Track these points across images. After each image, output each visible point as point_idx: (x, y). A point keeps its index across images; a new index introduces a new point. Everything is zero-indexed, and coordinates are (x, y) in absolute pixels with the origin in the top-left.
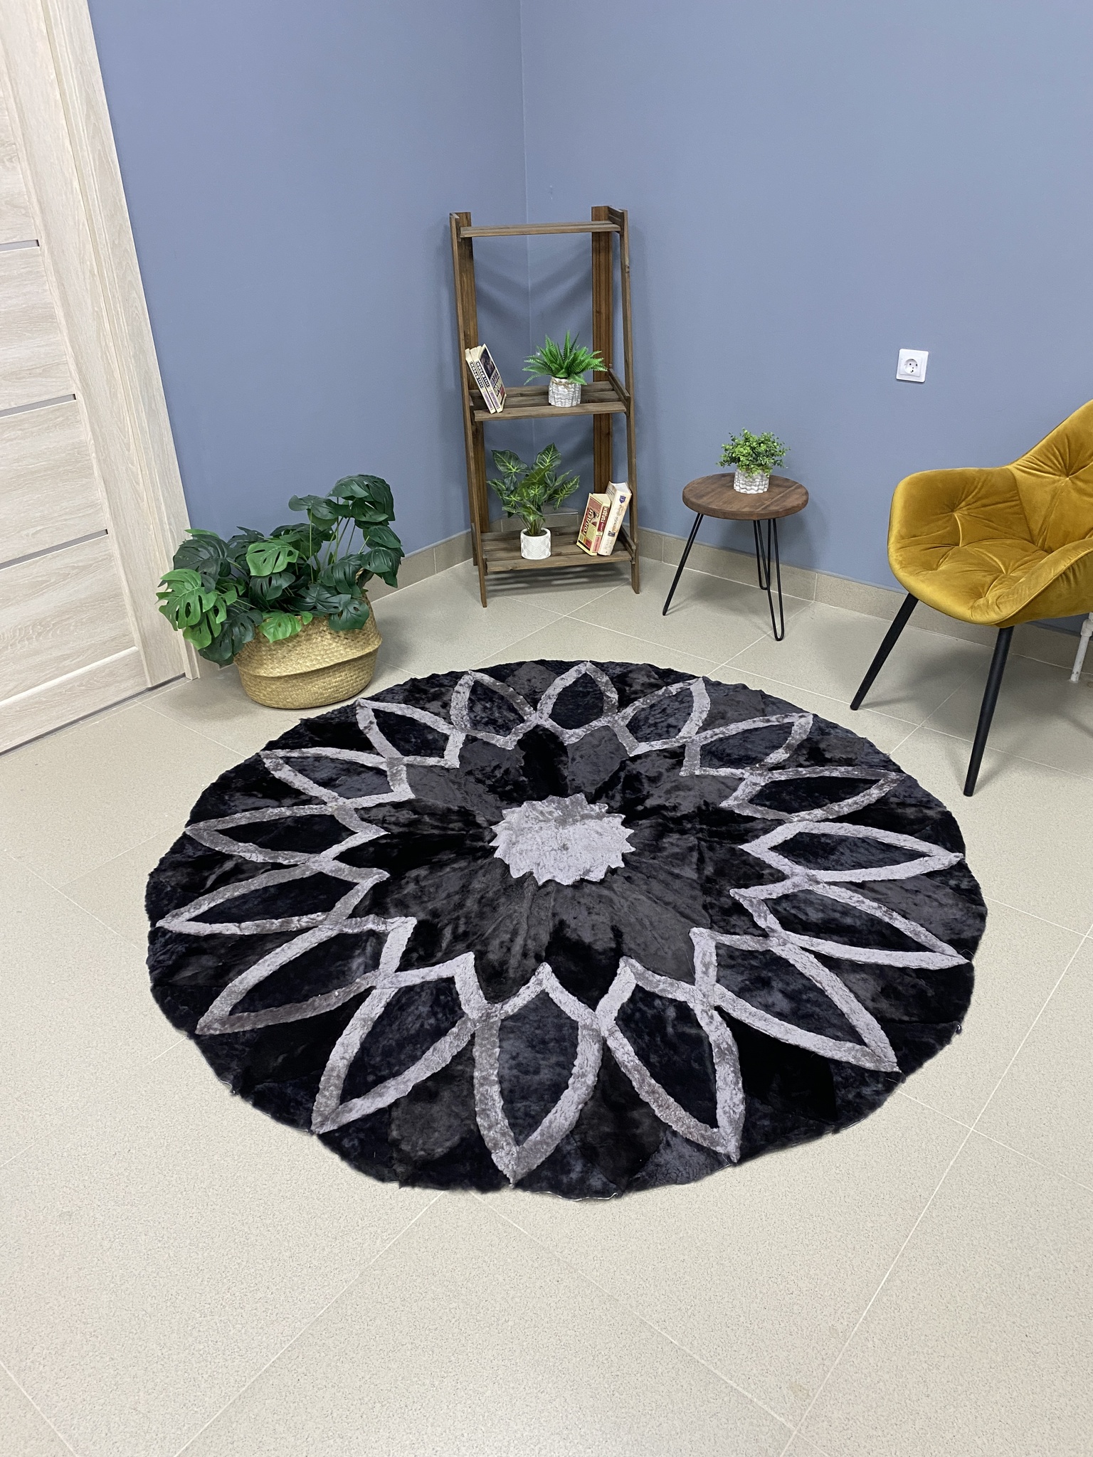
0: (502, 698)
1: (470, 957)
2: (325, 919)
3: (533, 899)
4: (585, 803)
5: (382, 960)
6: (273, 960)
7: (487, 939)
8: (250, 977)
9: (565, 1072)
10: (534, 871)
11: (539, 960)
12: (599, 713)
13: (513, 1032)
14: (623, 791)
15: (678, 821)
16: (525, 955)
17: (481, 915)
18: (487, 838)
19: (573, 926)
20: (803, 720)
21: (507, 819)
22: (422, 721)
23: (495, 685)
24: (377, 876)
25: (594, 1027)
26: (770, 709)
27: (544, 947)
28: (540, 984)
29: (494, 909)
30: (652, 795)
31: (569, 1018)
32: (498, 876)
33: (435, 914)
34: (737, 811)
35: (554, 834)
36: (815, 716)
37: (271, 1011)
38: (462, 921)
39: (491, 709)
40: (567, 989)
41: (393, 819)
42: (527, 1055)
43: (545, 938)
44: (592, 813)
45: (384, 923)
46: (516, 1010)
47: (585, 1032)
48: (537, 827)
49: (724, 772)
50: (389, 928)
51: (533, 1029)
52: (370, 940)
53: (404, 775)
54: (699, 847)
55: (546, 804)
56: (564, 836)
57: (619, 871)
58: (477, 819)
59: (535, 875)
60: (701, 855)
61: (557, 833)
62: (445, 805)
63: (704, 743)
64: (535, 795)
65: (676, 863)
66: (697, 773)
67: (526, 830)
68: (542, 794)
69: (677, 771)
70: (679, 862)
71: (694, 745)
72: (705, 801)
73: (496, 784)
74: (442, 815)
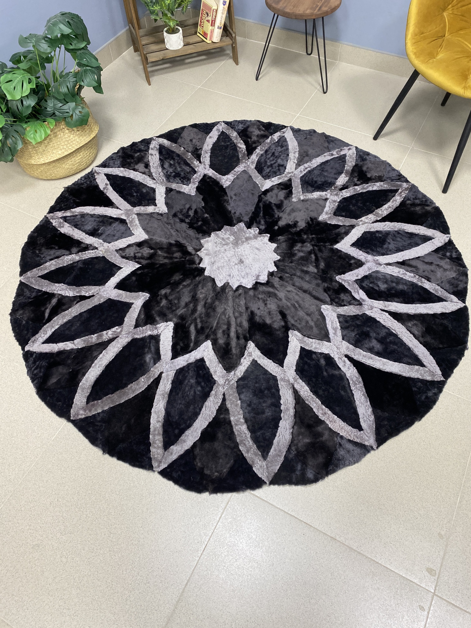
0: (178, 155)
1: (208, 344)
2: (121, 331)
3: (233, 300)
4: (245, 228)
5: (161, 352)
6: (100, 363)
7: (215, 330)
8: (90, 376)
9: (278, 409)
10: (229, 281)
11: (247, 340)
12: (237, 162)
13: (244, 388)
14: (264, 217)
15: (299, 233)
16: (238, 338)
17: (208, 315)
18: (197, 262)
19: (258, 314)
20: (351, 152)
21: (206, 246)
22: (137, 180)
23: (172, 146)
24: (143, 298)
25: (286, 378)
26: (331, 146)
27: (247, 332)
28: (251, 356)
29: (214, 310)
30: (281, 218)
31: (271, 374)
32: (210, 287)
33: (182, 318)
34: (329, 222)
35: (233, 253)
36: (356, 148)
37: (109, 397)
38: (198, 320)
39: (174, 165)
40: (266, 356)
41: (140, 255)
42: (255, 401)
43: (246, 324)
44: (251, 235)
45: (156, 328)
46: (242, 374)
47: (282, 383)
48: (223, 250)
49: (316, 195)
50: (160, 331)
51: (254, 384)
52: (152, 342)
53: (137, 222)
54: (314, 250)
55: (224, 232)
56: (239, 254)
57: (275, 273)
58: (188, 249)
59: (230, 284)
60: (316, 256)
61: (235, 252)
62: (167, 241)
63: (301, 175)
64: (216, 227)
65: (304, 264)
66: (302, 198)
67: (217, 252)
68: (220, 225)
69: (291, 198)
70: (305, 262)
71: (296, 177)
72: (310, 218)
73: (192, 222)
74: (167, 248)
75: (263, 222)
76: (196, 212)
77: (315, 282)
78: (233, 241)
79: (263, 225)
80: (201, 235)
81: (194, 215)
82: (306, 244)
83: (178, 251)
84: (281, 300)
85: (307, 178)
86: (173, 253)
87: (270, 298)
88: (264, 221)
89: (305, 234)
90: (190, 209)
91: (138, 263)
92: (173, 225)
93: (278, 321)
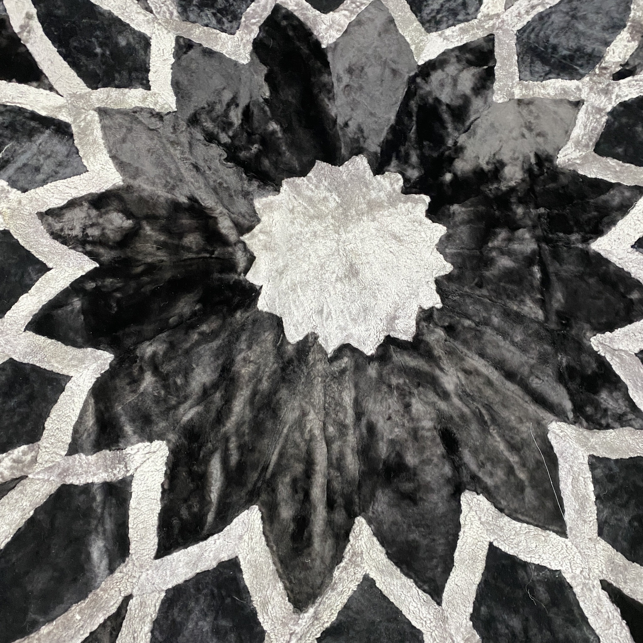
1: (254, 516)
2: (35, 460)
3: (325, 387)
4: (369, 173)
7: (274, 475)
10: (318, 331)
11: (352, 512)
14: (420, 142)
17: (258, 428)
18: (242, 264)
19: (387, 434)
21: (265, 219)
24: (96, 364)
27: (355, 486)
28: (360, 564)
29: (276, 413)
30: (462, 149)
32: (270, 345)
33: (191, 433)
34: (581, 171)
35: (334, 244)
38: (233, 443)
40: (399, 566)
43: (352, 464)
44: (381, 195)
45: (122, 460)
46: (334, 618)
49: (553, 87)
50: (132, 468)
53: (98, 133)
54: (540, 254)
55: (314, 180)
56: (349, 247)
57: (436, 315)
58: (220, 226)
59: (320, 341)
60: (544, 271)
61: (338, 241)
62: (170, 196)
63: (519, 26)
64: (296, 165)
65: (512, 291)
66: (518, 93)
67: (294, 239)
68: (305, 159)
69: (490, 92)
70: (515, 288)
71: (506, 32)
72: (537, 155)
73: (237, 143)
74: (168, 218)
75: (414, 159)
76: (247, 113)
77: (536, 349)
78: (337, 208)
79: (414, 168)
80: (256, 183)
81: (241, 125)
82: (520, 232)
83: (196, 229)
84: (445, 395)
85: (532, 36)
86: (181, 236)
87: (421, 389)
88: (418, 156)
89: (521, 201)
90: (234, 102)
91: (93, 256)
92: (187, 150)
93: (435, 460)
